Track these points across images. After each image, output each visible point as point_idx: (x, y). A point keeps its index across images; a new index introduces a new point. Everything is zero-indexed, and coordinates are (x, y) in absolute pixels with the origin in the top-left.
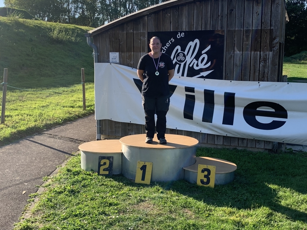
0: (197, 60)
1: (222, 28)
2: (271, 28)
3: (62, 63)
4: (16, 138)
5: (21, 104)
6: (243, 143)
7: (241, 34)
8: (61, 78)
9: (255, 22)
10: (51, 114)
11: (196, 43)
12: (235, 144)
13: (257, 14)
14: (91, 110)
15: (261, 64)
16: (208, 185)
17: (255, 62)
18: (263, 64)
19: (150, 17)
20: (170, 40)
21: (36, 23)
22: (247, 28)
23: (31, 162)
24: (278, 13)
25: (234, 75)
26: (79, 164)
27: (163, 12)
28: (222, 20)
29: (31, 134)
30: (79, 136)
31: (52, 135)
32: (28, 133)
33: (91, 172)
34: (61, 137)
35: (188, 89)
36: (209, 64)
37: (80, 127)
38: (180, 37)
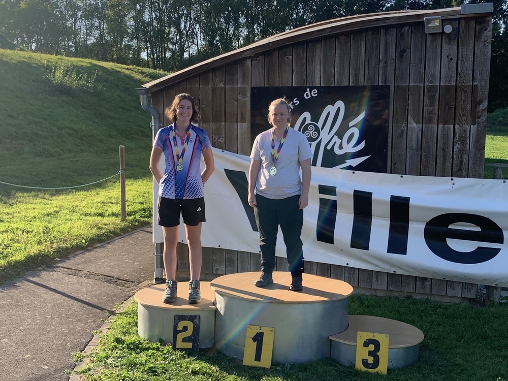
0: (341, 137)
1: (385, 83)
2: (474, 84)
3: (71, 132)
4: (9, 276)
5: (7, 210)
6: (423, 286)
7: (420, 93)
8: (71, 159)
9: (445, 73)
10: (65, 228)
11: (339, 108)
12: (408, 289)
13: (449, 59)
14: (137, 221)
15: (455, 147)
16: (376, 370)
17: (445, 144)
18: (459, 147)
19: (256, 60)
20: (292, 102)
21: (23, 58)
22: (431, 82)
23: (45, 324)
24: (486, 58)
25: (408, 166)
26: (134, 328)
27: (280, 52)
28: (385, 69)
29: (33, 268)
30: (122, 271)
31: (71, 269)
32: (28, 265)
33: (159, 344)
34: (89, 273)
35: (323, 189)
36: (362, 145)
37: (120, 254)
38: (310, 96)
